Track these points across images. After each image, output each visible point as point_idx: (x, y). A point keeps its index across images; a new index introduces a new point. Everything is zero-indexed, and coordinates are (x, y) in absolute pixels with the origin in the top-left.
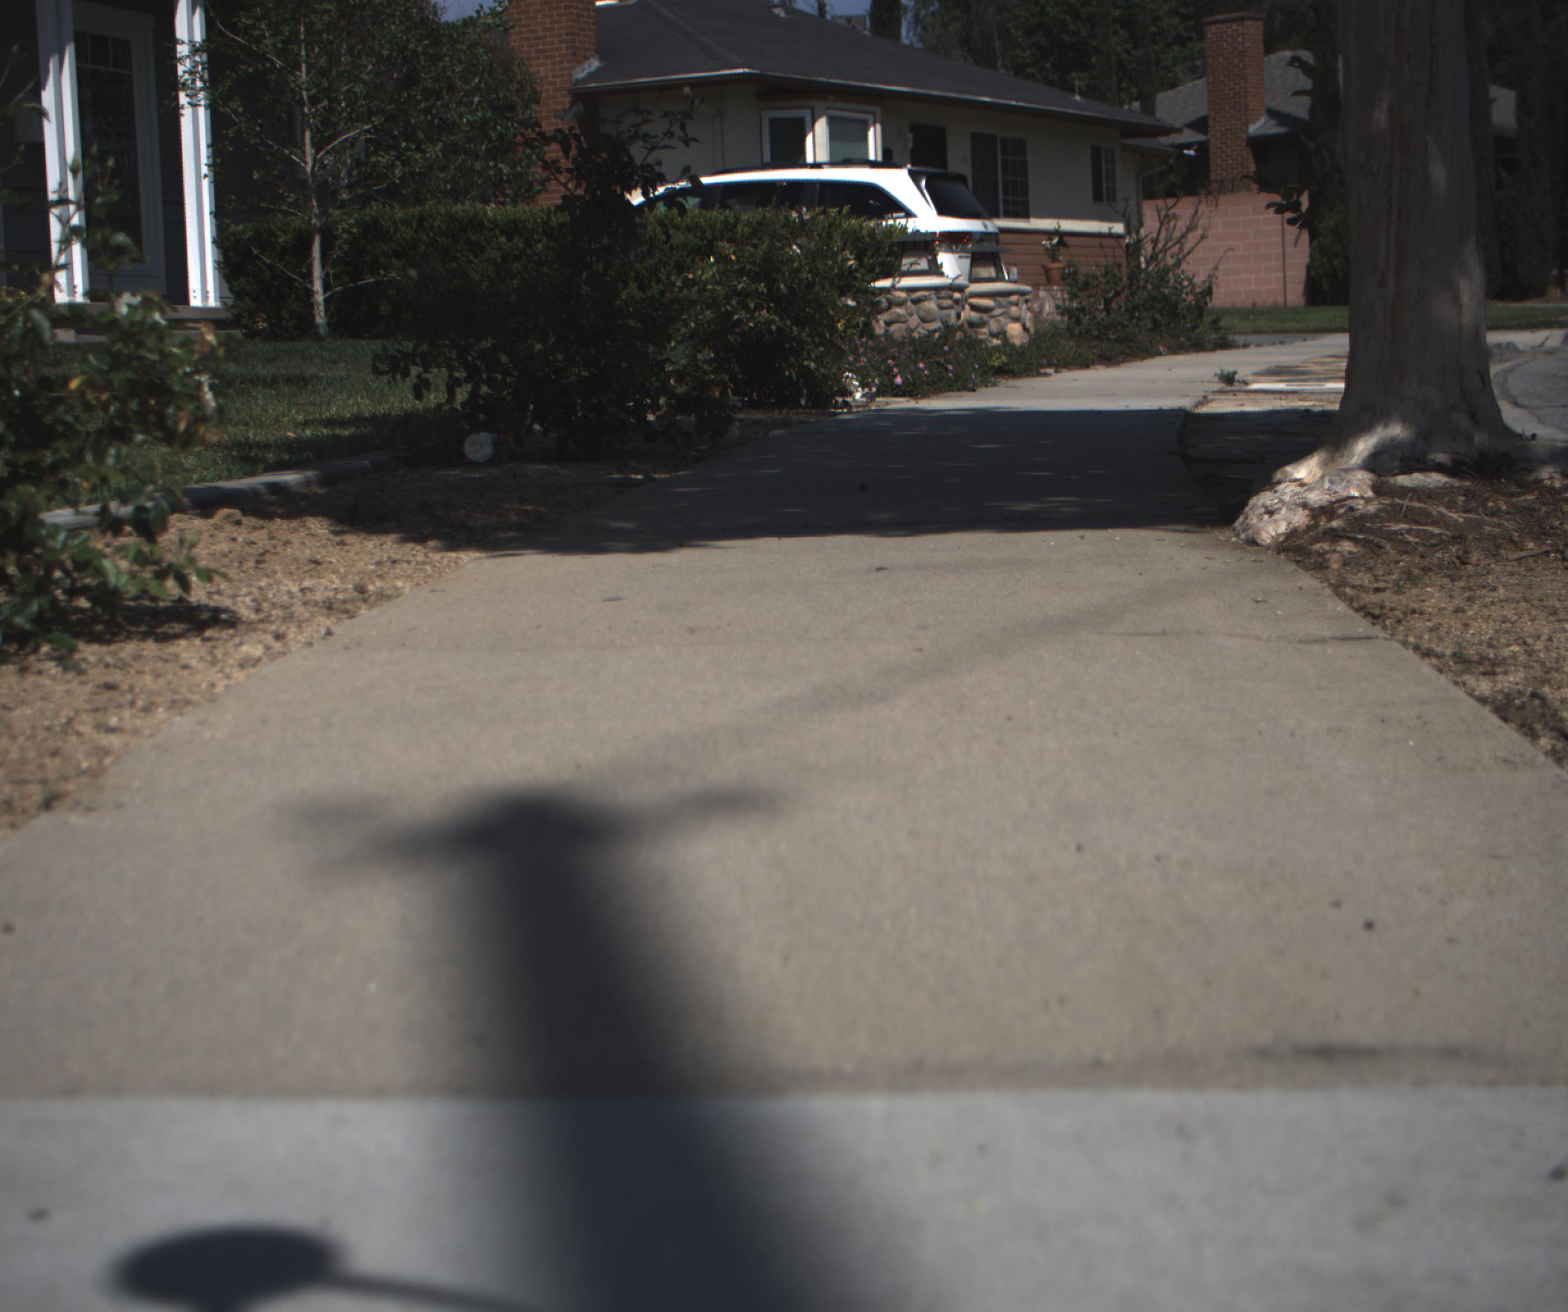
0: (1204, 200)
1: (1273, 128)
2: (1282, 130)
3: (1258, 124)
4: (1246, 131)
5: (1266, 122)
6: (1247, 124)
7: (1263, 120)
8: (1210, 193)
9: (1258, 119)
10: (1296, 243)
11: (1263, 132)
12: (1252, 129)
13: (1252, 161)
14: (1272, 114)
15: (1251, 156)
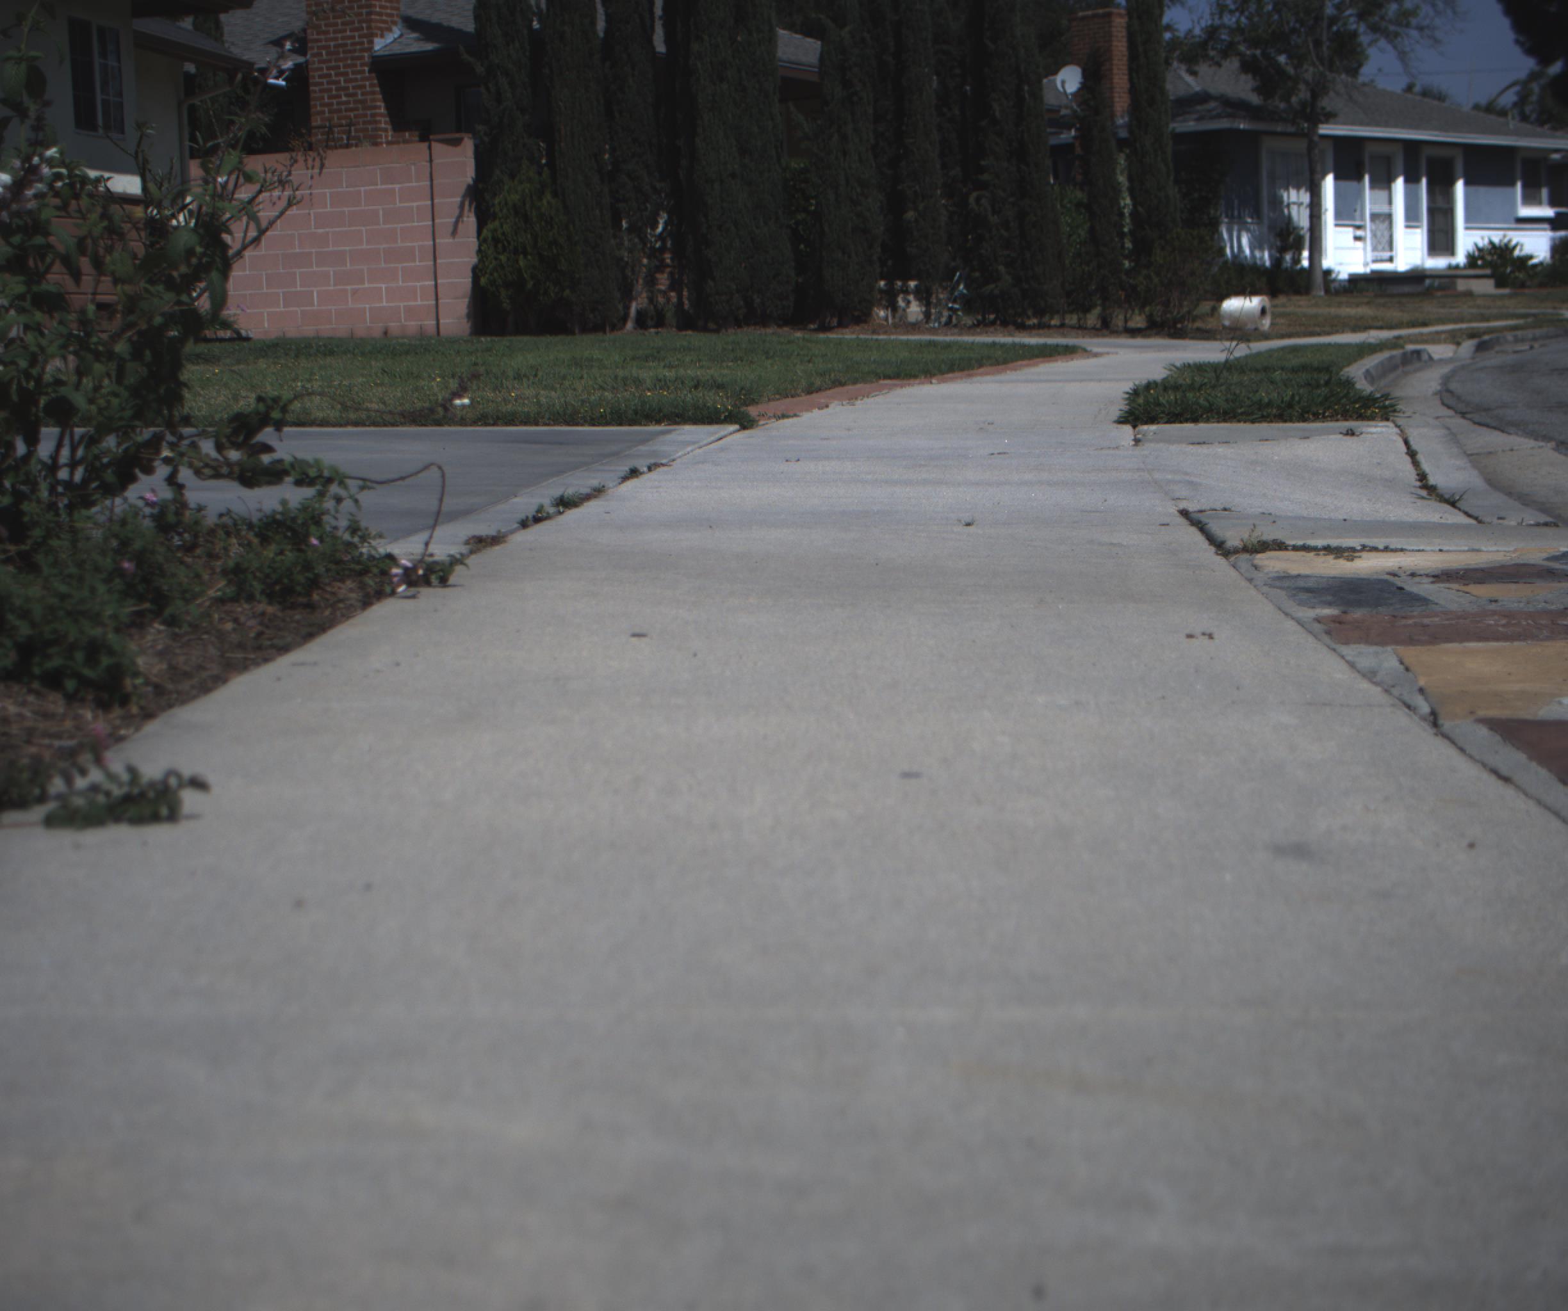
0: (300, 158)
1: (414, 44)
2: (429, 46)
3: (390, 38)
4: (370, 49)
5: (401, 36)
6: (370, 37)
7: (396, 32)
8: (310, 147)
9: (390, 30)
10: (454, 233)
11: (397, 49)
12: (379, 44)
13: (380, 97)
14: (411, 24)
15: (378, 89)
